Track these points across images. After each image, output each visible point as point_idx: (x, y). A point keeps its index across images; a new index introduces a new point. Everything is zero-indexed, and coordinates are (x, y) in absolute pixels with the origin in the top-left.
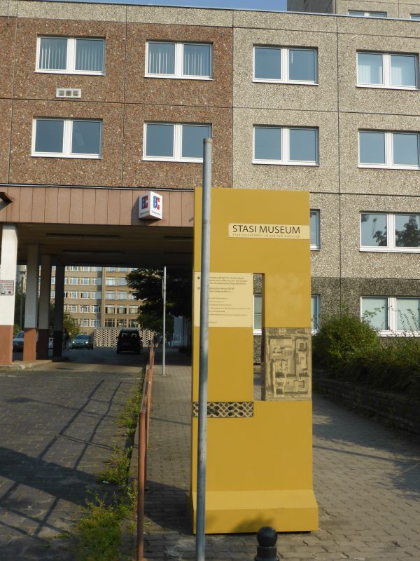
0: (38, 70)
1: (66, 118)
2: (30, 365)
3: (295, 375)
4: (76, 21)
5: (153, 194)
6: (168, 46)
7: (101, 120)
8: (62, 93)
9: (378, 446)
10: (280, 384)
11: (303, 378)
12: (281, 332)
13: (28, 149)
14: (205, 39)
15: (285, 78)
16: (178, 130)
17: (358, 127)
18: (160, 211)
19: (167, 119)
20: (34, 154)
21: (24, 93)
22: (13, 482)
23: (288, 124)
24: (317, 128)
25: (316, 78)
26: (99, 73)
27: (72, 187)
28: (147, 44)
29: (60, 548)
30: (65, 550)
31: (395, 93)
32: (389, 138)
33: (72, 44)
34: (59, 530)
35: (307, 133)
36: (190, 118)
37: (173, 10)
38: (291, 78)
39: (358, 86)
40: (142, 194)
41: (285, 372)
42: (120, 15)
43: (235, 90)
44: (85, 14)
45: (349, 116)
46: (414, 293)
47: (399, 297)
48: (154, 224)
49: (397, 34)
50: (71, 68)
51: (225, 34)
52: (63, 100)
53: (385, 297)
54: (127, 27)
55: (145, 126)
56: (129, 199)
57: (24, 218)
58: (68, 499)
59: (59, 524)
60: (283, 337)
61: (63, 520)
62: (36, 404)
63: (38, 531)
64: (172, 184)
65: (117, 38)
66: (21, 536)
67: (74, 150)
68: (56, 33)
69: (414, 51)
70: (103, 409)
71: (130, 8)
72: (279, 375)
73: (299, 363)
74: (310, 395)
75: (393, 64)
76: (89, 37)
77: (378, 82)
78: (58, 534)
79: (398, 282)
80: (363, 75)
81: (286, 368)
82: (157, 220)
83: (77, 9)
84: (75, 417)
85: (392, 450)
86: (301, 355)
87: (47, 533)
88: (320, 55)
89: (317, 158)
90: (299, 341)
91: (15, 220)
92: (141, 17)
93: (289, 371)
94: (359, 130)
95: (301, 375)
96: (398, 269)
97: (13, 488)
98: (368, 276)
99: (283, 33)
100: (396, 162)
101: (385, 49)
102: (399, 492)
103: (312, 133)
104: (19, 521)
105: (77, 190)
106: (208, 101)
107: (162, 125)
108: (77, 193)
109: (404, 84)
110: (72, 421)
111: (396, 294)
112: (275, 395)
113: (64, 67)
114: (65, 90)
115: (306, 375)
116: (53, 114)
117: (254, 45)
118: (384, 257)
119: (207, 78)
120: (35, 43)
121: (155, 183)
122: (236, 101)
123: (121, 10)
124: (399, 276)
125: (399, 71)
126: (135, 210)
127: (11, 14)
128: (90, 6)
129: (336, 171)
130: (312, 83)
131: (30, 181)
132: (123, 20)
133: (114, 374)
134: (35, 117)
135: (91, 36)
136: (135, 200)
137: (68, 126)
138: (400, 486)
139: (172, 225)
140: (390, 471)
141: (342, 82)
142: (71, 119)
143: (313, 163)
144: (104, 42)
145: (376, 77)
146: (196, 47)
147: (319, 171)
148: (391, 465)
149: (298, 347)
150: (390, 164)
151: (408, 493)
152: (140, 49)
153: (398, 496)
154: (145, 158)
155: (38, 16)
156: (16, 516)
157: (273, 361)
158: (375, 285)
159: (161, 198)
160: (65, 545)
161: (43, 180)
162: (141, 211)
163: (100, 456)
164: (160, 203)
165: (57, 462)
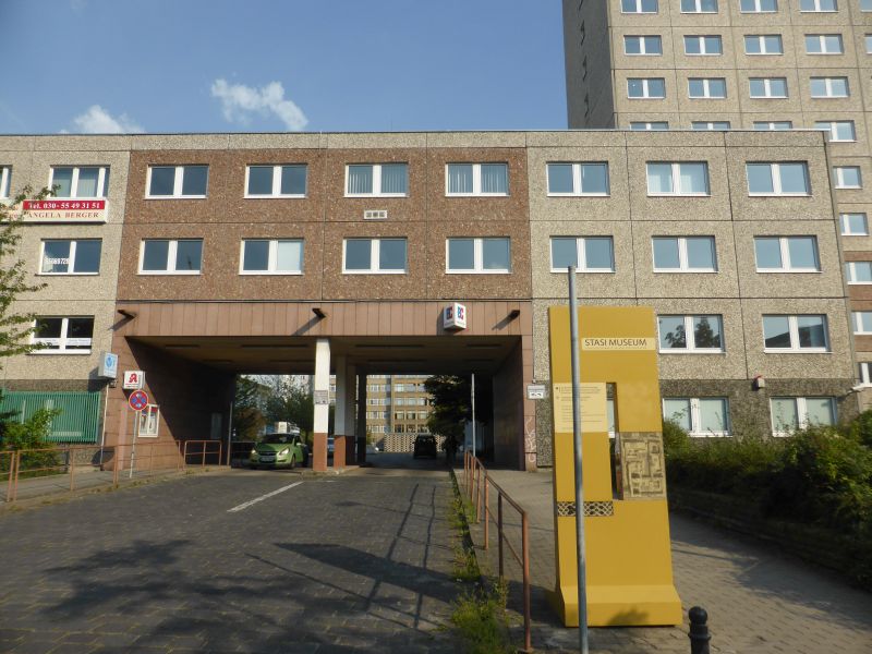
0: (347, 195)
1: (373, 238)
2: (343, 471)
3: (650, 476)
4: (380, 149)
5: (457, 306)
6: (466, 167)
7: (406, 238)
8: (369, 215)
9: (712, 546)
10: (636, 484)
11: (658, 479)
12: (634, 436)
13: (339, 267)
14: (501, 159)
15: (578, 191)
16: (478, 244)
17: (651, 234)
18: (464, 321)
19: (468, 234)
20: (345, 271)
21: (334, 216)
22: (374, 581)
23: (584, 234)
24: (612, 237)
25: (608, 191)
26: (403, 195)
27: (381, 301)
28: (447, 167)
29: (443, 639)
30: (448, 641)
31: (686, 200)
32: (682, 243)
33: (377, 170)
34: (434, 623)
35: (602, 242)
36: (490, 232)
37: (469, 135)
38: (584, 191)
39: (649, 195)
40: (446, 305)
41: (640, 473)
42: (421, 142)
43: (531, 204)
44: (389, 143)
45: (642, 224)
46: (716, 393)
47: (702, 398)
48: (459, 334)
49: (685, 144)
50: (377, 192)
51: (519, 154)
52: (370, 221)
53: (687, 398)
54: (427, 152)
55: (447, 241)
56: (434, 310)
57: (337, 332)
58: (431, 595)
59: (432, 618)
60: (635, 441)
61: (434, 614)
62: (364, 507)
63: (416, 624)
64: (474, 295)
65: (419, 162)
66: (403, 629)
67: (382, 266)
68: (363, 161)
69: (702, 159)
70: (428, 512)
71: (429, 135)
72: (635, 476)
73: (653, 465)
74: (665, 495)
75: (683, 172)
76: (392, 163)
77: (668, 190)
78: (435, 627)
79: (699, 383)
80: (653, 185)
81: (641, 469)
82: (461, 329)
83: (381, 139)
84: (405, 519)
85: (725, 549)
86: (654, 457)
87: (423, 626)
88: (611, 168)
89: (613, 266)
90: (652, 444)
91: (328, 333)
92: (440, 142)
93: (644, 472)
94: (653, 236)
95: (655, 476)
96: (700, 370)
97: (377, 586)
98: (669, 378)
99: (574, 150)
100: (691, 265)
101: (674, 159)
102: (749, 590)
103: (607, 242)
104: (395, 616)
105: (385, 304)
106: (506, 216)
107: (463, 240)
108: (385, 306)
109: (694, 190)
110: (403, 524)
111: (699, 394)
112: (633, 495)
113: (371, 191)
114: (372, 212)
115: (660, 476)
116: (362, 235)
117: (547, 162)
118: (684, 358)
119: (504, 195)
120: (344, 171)
121: (458, 294)
122: (532, 215)
123: (422, 137)
124: (700, 377)
125: (688, 178)
126: (440, 321)
127: (321, 147)
128: (393, 135)
129: (632, 276)
130: (604, 195)
131: (341, 297)
132: (424, 146)
133: (425, 478)
134: (345, 238)
135: (395, 162)
136: (440, 311)
137: (375, 245)
138: (746, 584)
139: (476, 334)
140: (730, 570)
141: (633, 193)
142: (377, 238)
143: (609, 270)
144: (407, 167)
145: (666, 185)
146: (492, 167)
147: (615, 277)
148: (730, 564)
149: (651, 449)
150: (684, 267)
151: (757, 591)
152: (440, 172)
153: (749, 593)
154: (448, 271)
155: (346, 146)
156: (390, 611)
157: (628, 463)
158: (676, 386)
159: (464, 308)
160: (447, 637)
161: (353, 295)
162: (446, 321)
163: (442, 556)
164: (464, 314)
165: (405, 561)
